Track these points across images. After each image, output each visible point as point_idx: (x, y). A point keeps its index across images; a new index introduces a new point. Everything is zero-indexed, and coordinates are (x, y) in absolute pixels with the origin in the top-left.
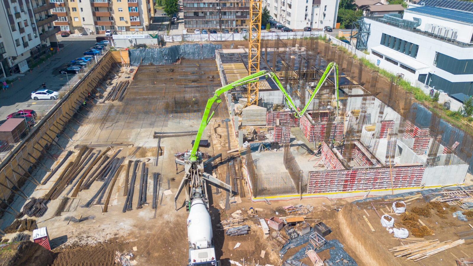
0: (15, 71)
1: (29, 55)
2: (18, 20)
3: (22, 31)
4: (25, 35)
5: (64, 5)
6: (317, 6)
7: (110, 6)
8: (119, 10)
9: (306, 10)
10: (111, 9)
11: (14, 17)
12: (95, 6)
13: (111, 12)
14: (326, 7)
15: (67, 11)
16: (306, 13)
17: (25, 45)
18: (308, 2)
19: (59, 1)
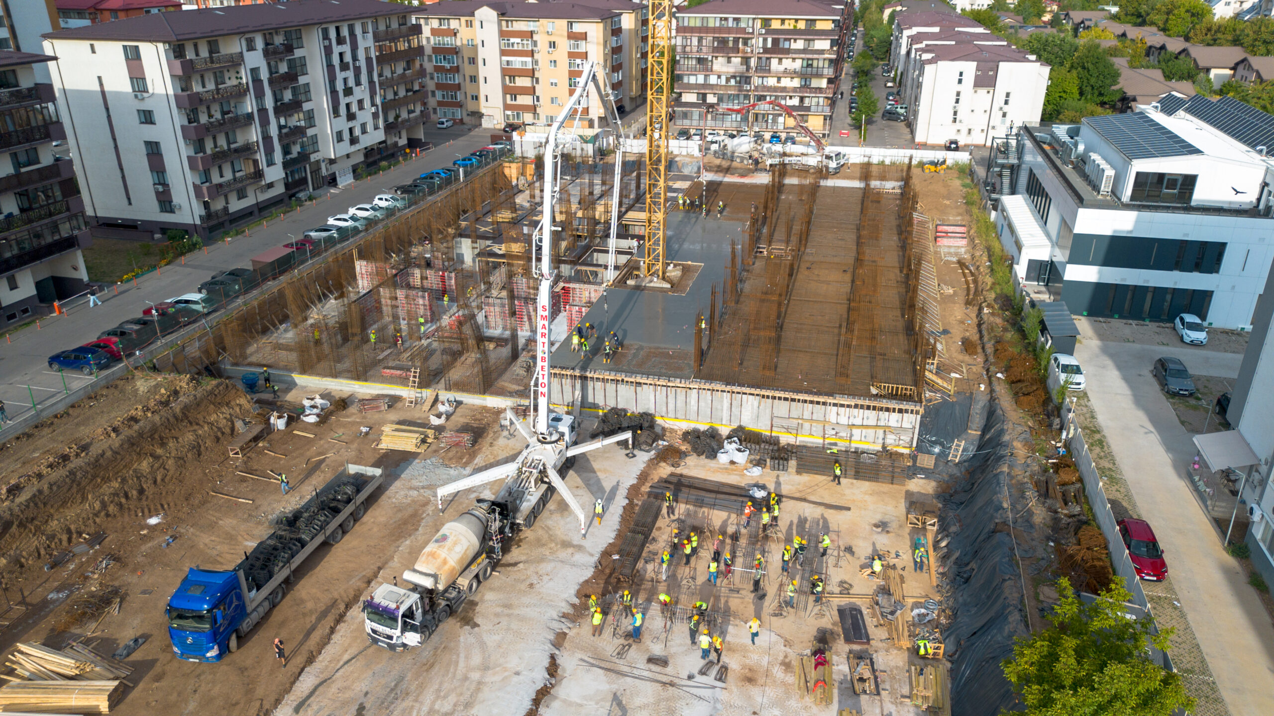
0: (330, 183)
1: (360, 158)
2: (348, 100)
3: (351, 117)
4: (356, 125)
5: (457, 69)
6: (988, 92)
7: (536, 76)
8: (552, 84)
9: (957, 101)
10: (537, 82)
11: (341, 94)
12: (509, 73)
13: (537, 86)
14: (1008, 95)
15: (461, 81)
16: (955, 107)
17: (354, 141)
18: (963, 82)
19: (449, 63)
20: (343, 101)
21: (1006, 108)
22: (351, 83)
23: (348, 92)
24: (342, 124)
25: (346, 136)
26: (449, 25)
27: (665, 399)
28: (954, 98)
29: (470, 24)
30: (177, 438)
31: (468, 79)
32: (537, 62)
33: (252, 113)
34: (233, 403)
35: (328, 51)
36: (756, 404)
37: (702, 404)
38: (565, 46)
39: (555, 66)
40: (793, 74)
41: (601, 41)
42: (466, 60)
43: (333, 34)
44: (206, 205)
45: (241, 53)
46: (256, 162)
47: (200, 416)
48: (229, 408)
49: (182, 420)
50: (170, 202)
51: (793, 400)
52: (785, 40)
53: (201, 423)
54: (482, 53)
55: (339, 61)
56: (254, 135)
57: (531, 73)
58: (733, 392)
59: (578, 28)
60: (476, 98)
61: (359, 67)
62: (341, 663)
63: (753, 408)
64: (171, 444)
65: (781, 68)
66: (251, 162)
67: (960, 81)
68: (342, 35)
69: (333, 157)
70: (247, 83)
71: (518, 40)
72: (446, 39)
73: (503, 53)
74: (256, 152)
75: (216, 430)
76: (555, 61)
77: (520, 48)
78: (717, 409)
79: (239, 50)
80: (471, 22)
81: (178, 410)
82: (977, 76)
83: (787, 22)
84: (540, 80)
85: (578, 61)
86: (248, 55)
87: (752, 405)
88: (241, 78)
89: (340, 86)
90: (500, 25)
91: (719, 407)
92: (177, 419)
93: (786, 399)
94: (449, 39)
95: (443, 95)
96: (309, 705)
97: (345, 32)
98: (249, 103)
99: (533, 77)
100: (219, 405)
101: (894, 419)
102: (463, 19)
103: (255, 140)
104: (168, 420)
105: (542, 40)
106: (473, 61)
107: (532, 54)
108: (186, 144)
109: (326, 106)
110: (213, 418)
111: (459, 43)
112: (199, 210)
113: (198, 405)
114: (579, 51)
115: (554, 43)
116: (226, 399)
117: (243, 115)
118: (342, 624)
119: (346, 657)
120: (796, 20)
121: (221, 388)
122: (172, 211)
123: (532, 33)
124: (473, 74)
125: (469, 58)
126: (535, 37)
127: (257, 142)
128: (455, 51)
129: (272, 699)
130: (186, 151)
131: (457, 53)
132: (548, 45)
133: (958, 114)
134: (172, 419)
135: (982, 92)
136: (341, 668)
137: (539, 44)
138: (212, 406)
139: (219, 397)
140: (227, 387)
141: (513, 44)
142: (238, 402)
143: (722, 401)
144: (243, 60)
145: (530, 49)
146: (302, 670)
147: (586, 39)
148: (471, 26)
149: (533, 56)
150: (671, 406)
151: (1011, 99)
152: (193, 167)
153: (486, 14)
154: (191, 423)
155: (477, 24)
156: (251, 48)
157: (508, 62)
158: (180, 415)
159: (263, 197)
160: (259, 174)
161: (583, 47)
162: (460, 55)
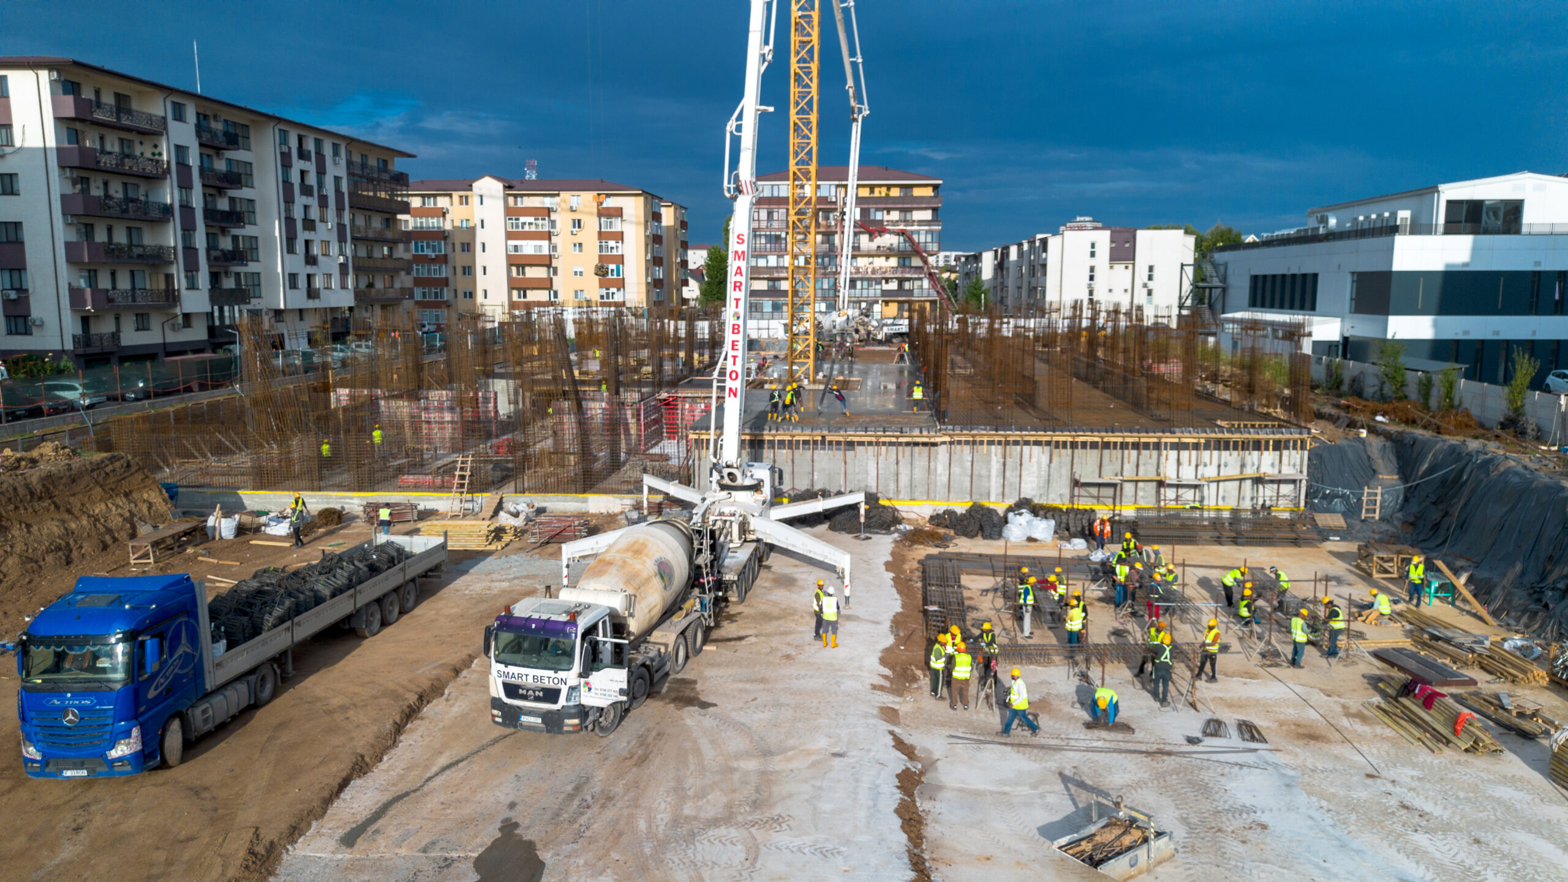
2: (308, 235)
3: (311, 260)
4: (317, 274)
5: (444, 259)
6: (1127, 268)
7: (554, 265)
8: (576, 273)
9: (1092, 278)
10: (555, 272)
11: (299, 225)
12: (517, 262)
13: (555, 278)
14: (1151, 269)
15: (450, 274)
16: (1090, 285)
17: (312, 294)
18: (1097, 254)
19: (434, 251)
20: (302, 236)
21: (1151, 285)
22: (315, 214)
23: (309, 225)
24: (297, 263)
25: (302, 282)
26: (435, 203)
27: (893, 467)
28: (1088, 274)
29: (465, 201)
30: (28, 526)
31: (459, 271)
32: (555, 248)
33: (171, 205)
34: (135, 495)
35: (286, 164)
36: (1045, 459)
37: (956, 469)
38: (592, 224)
39: (581, 251)
40: (888, 253)
41: (642, 220)
42: (458, 247)
43: (294, 143)
44: (85, 320)
45: (164, 118)
46: (169, 278)
47: (76, 502)
48: (130, 502)
49: (40, 499)
50: (26, 317)
51: (1106, 445)
52: (877, 210)
53: (76, 512)
54: (481, 236)
55: (299, 181)
56: (171, 237)
57: (547, 262)
58: (1007, 443)
59: (611, 203)
60: (471, 295)
61: (326, 197)
62: (435, 769)
63: (1039, 468)
64: (16, 532)
65: (873, 246)
66: (162, 279)
67: (1093, 254)
68: (305, 147)
69: (282, 306)
70: (169, 162)
71: (531, 219)
72: (430, 220)
73: (510, 236)
74: (171, 263)
75: (102, 529)
76: (580, 245)
77: (533, 228)
78: (980, 476)
79: (162, 114)
80: (467, 197)
81: (34, 480)
82: (1111, 249)
83: (877, 190)
84: (559, 271)
85: (612, 243)
86: (172, 125)
87: (1039, 463)
88: (160, 154)
89: (298, 214)
90: (506, 202)
91: (984, 472)
92: (32, 494)
93: (1094, 445)
94: (435, 220)
95: (424, 293)
96: (377, 831)
97: (310, 145)
98: (168, 191)
99: (549, 266)
100: (111, 493)
101: (1266, 462)
102: (456, 195)
103: (172, 244)
104: (15, 489)
105: (563, 221)
106: (468, 247)
107: (549, 236)
108: (67, 224)
109: (277, 233)
110: (99, 509)
111: (448, 226)
112: (72, 326)
113: (73, 481)
114: (613, 230)
115: (579, 221)
116: (125, 486)
117: (158, 204)
118: (417, 722)
119: (443, 761)
120: (889, 187)
121: (117, 464)
122: (27, 332)
123: (549, 211)
124: (467, 264)
125: (463, 244)
126: (553, 216)
127: (175, 248)
128: (442, 235)
129: (283, 826)
130: (63, 234)
131: (445, 238)
132: (571, 224)
133: (1095, 293)
134: (22, 491)
135: (1119, 268)
136: (437, 774)
137: (558, 224)
138: (98, 489)
139: (112, 479)
140: (129, 466)
141: (524, 224)
142: (145, 496)
143: (989, 462)
144: (166, 129)
145: (547, 230)
146: (344, 784)
147: (621, 216)
148: (467, 203)
149: (550, 239)
150: (904, 479)
151: (1155, 273)
152: (72, 259)
153: (489, 187)
154: (57, 507)
155: (475, 200)
156: (179, 117)
157: (516, 248)
158: (39, 488)
159: (172, 337)
160: (171, 297)
161: (617, 226)
162: (450, 241)
